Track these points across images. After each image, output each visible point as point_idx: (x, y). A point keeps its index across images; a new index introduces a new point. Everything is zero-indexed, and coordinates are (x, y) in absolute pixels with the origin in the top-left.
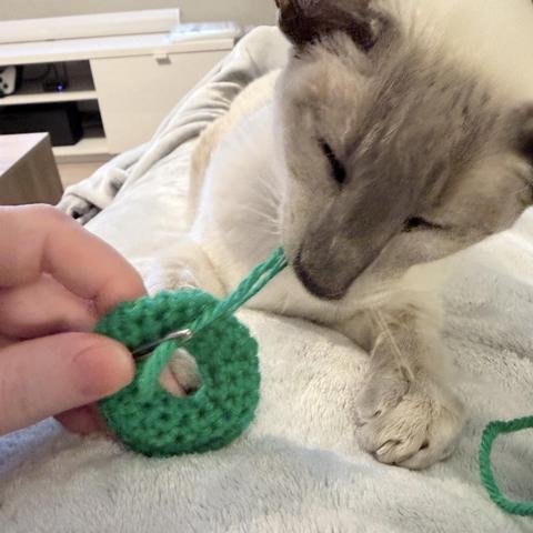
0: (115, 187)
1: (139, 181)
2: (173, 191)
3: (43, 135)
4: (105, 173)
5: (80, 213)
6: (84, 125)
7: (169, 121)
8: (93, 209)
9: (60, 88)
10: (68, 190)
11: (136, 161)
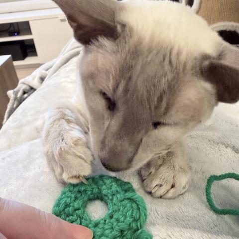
0: (42, 79)
1: (53, 75)
2: (68, 80)
3: (9, 56)
4: (37, 73)
5: (26, 91)
6: (28, 51)
7: (66, 48)
8: (32, 89)
9: (16, 34)
10: (20, 81)
11: (52, 66)
